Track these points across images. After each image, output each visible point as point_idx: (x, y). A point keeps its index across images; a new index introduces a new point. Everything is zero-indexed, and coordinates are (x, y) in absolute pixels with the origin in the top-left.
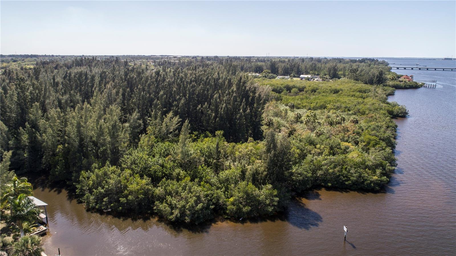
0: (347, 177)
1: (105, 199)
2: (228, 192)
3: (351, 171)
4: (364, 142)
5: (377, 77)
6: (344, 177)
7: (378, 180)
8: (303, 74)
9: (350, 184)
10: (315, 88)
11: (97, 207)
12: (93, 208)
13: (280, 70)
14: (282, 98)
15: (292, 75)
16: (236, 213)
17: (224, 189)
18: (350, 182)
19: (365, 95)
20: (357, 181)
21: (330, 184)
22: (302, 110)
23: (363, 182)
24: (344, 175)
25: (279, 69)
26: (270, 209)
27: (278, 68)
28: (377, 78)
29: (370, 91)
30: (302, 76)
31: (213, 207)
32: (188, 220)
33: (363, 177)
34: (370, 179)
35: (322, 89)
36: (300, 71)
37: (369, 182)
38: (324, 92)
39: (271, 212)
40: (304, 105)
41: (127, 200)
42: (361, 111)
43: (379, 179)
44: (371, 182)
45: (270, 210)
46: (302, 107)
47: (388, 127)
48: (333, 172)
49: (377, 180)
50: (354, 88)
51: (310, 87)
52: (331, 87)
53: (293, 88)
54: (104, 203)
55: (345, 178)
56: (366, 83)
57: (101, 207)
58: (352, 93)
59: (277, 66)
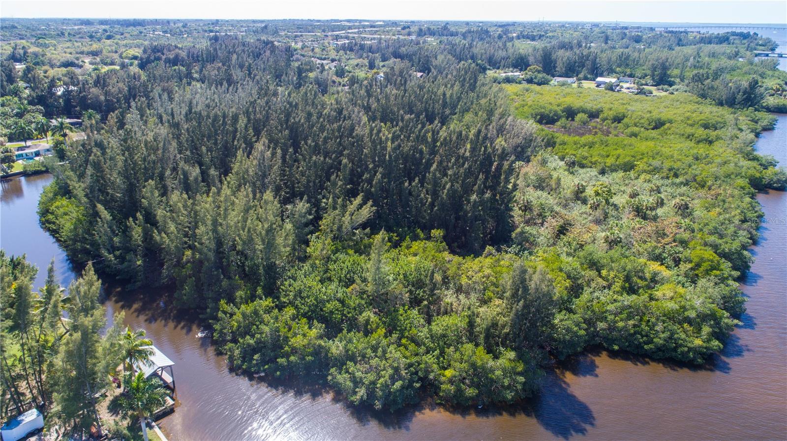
0: (647, 336)
1: (256, 357)
2: (444, 359)
3: (657, 328)
4: (691, 262)
5: (745, 93)
6: (642, 336)
7: (703, 347)
8: (602, 75)
9: (651, 349)
10: (620, 113)
11: (244, 367)
12: (240, 367)
13: (560, 67)
14: (555, 140)
15: (581, 76)
16: (455, 396)
17: (437, 352)
18: (651, 346)
19: (713, 134)
20: (664, 345)
21: (616, 347)
22: (589, 169)
23: (675, 349)
24: (643, 333)
25: (558, 63)
26: (509, 395)
27: (556, 61)
28: (744, 95)
29: (724, 125)
30: (599, 79)
31: (418, 385)
32: (378, 405)
33: (675, 340)
34: (689, 345)
35: (634, 116)
36: (597, 68)
37: (686, 349)
38: (636, 125)
39: (512, 400)
40: (593, 160)
41: (288, 361)
42: (699, 179)
43: (705, 345)
44: (690, 349)
45: (509, 397)
46: (590, 165)
47: (744, 221)
48: (625, 327)
49: (701, 347)
50: (696, 117)
51: (612, 112)
52: (650, 112)
53: (579, 112)
54: (254, 362)
55: (645, 338)
56: (721, 104)
57: (249, 368)
58: (689, 130)
59: (554, 57)
